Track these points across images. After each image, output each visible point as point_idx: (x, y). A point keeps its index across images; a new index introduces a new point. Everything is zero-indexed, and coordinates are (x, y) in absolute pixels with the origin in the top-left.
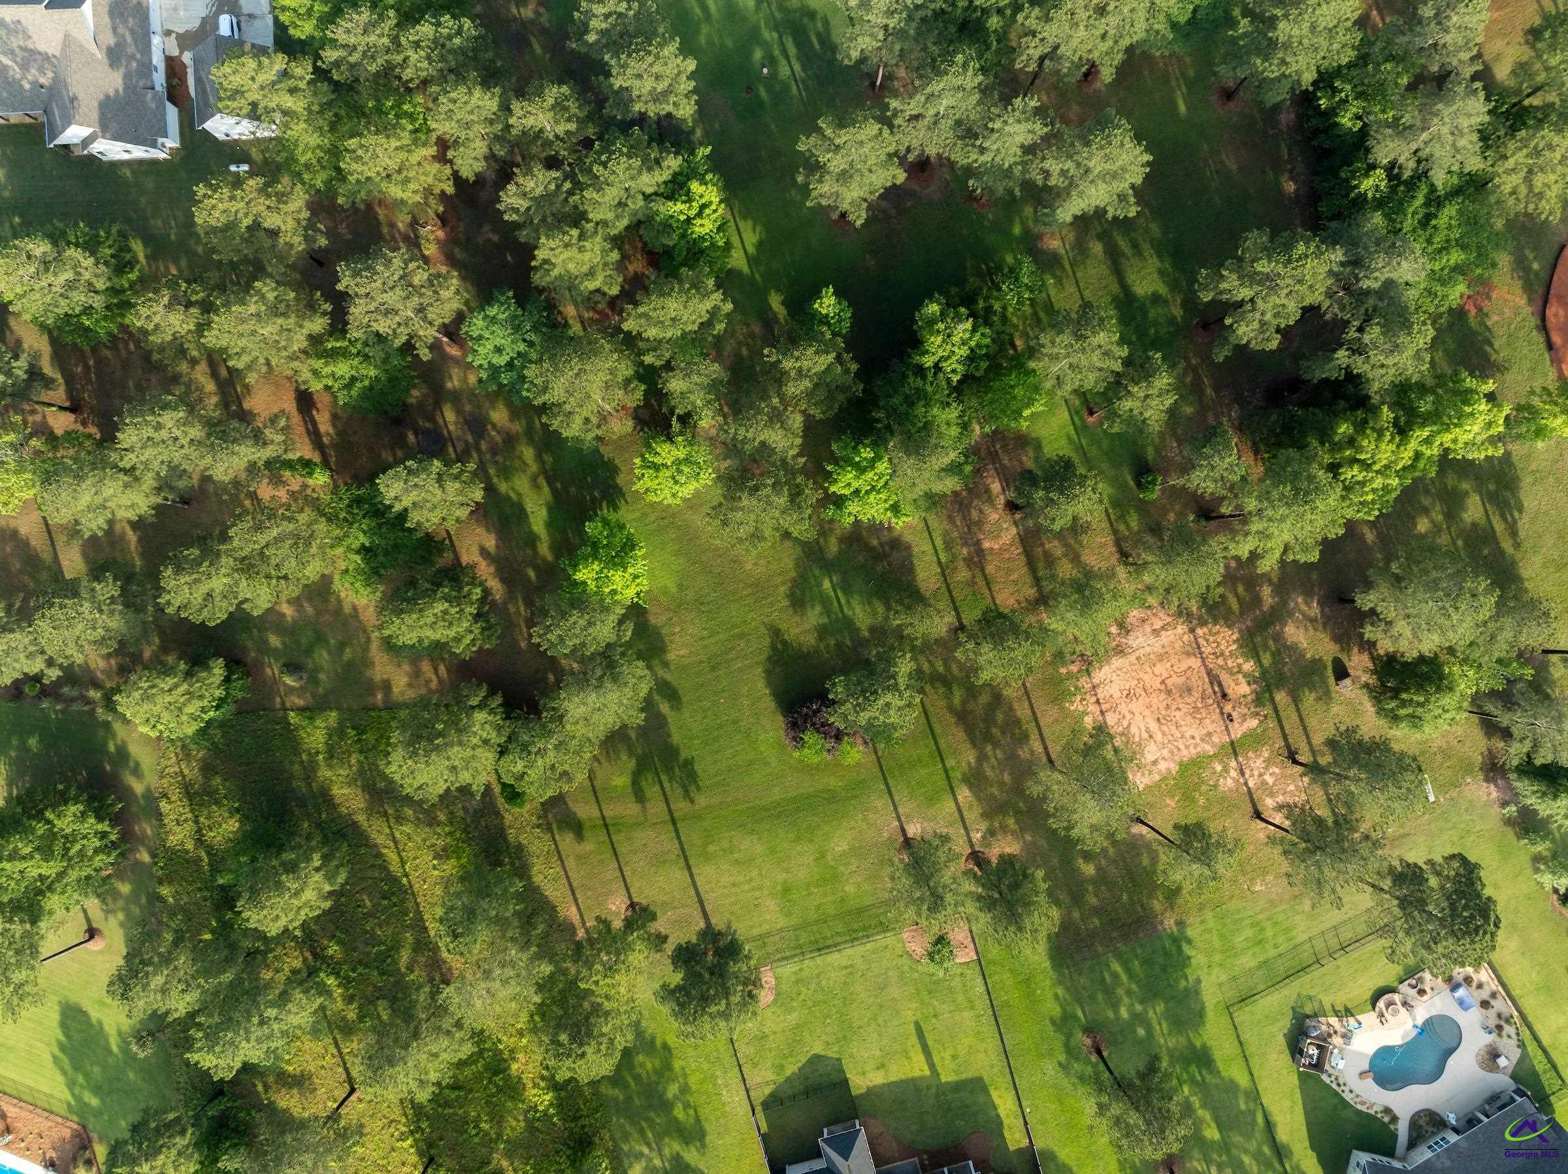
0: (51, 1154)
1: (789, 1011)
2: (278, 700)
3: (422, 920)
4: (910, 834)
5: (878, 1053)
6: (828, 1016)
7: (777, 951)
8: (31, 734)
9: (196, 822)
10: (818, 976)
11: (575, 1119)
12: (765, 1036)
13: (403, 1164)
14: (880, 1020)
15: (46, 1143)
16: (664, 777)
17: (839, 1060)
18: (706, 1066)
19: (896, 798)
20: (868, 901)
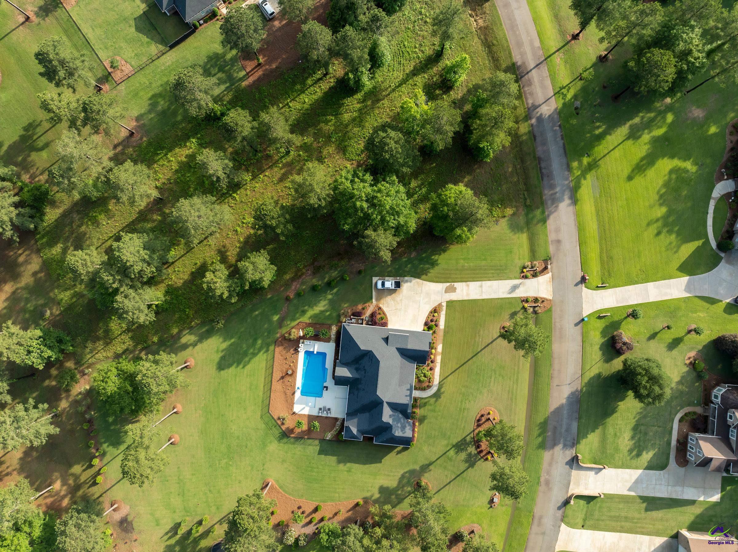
0: (292, 351)
1: (121, 48)
2: (58, 318)
3: (133, 222)
4: (23, 20)
5: (127, 3)
6: (118, 31)
7: (96, 61)
8: (107, 421)
9: (121, 334)
10: (100, 40)
11: (199, 125)
12: (136, 55)
13: (247, 195)
14: (112, 6)
15: (288, 355)
16: (35, 137)
17: (135, 19)
18: (158, 76)
19: (9, 31)
20: (60, 29)
